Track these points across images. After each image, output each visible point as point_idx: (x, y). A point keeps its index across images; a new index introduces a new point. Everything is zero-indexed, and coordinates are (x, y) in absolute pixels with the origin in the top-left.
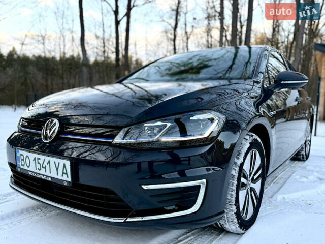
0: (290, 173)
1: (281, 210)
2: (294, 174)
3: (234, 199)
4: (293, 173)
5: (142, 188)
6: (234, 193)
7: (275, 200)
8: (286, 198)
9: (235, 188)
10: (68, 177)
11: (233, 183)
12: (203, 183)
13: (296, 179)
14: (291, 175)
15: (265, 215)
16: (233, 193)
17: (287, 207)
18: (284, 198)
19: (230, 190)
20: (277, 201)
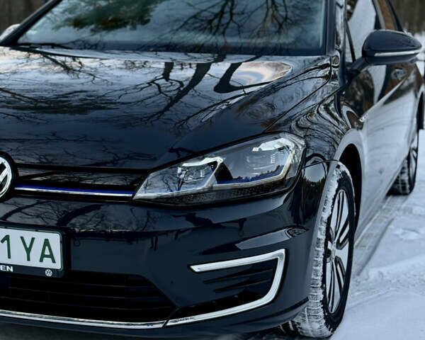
0: (383, 224)
1: (380, 295)
2: (391, 227)
3: (320, 278)
4: (389, 223)
5: (192, 270)
6: (320, 268)
7: (366, 280)
8: (385, 274)
9: (322, 260)
10: (54, 262)
11: (318, 251)
12: (281, 255)
13: (397, 235)
14: (386, 228)
15: (355, 306)
16: (318, 268)
17: (389, 289)
18: (381, 274)
19: (315, 263)
20: (369, 280)
